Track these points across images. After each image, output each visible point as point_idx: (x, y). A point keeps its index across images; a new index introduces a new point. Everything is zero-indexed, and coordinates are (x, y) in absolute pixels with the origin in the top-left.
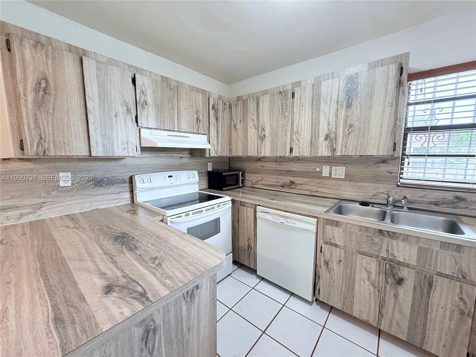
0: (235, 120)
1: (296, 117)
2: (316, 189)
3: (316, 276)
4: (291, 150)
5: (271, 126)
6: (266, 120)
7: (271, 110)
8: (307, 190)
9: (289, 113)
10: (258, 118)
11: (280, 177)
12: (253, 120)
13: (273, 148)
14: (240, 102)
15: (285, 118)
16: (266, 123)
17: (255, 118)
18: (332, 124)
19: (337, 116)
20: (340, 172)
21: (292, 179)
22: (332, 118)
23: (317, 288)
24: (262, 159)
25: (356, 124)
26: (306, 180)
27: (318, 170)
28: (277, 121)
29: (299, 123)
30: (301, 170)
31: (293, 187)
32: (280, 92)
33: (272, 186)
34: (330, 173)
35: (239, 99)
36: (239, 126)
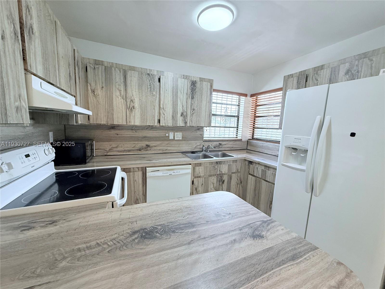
0: (93, 84)
2: (165, 148)
4: (159, 121)
5: (140, 100)
6: (134, 94)
7: (140, 86)
8: (160, 150)
9: (156, 93)
10: (126, 90)
11: (136, 142)
12: (120, 91)
13: (143, 118)
14: (101, 69)
15: (154, 95)
16: (135, 96)
17: (122, 89)
18: (185, 106)
19: (187, 102)
20: (179, 136)
21: (147, 143)
22: (185, 103)
24: (116, 127)
25: (196, 109)
26: (158, 143)
27: (167, 135)
28: (146, 96)
29: (164, 102)
30: (154, 136)
31: (149, 149)
32: (148, 74)
33: (129, 151)
34: (174, 137)
35: (97, 63)
36: (99, 92)
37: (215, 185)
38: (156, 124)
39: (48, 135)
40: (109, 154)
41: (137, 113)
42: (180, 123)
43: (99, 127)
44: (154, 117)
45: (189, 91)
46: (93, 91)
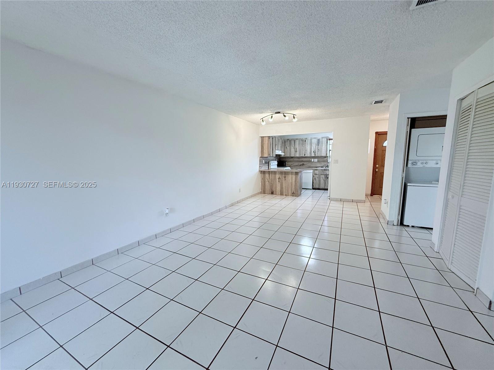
0: (286, 145)
1: (306, 146)
2: (310, 165)
3: (313, 183)
4: (305, 155)
5: (299, 148)
6: (297, 147)
7: (299, 144)
8: (308, 166)
10: (295, 146)
11: (299, 163)
13: (300, 154)
15: (303, 146)
17: (294, 146)
20: (316, 160)
21: (303, 163)
22: (315, 148)
23: (313, 185)
25: (320, 149)
26: (307, 163)
27: (311, 160)
28: (301, 147)
29: (307, 148)
30: (306, 160)
32: (302, 140)
33: (297, 166)
34: (314, 161)
35: (288, 140)
36: (288, 148)
37: (324, 179)
38: (304, 156)
41: (298, 153)
42: (313, 155)
43: (288, 157)
44: (303, 153)
45: (317, 143)
46: (286, 148)
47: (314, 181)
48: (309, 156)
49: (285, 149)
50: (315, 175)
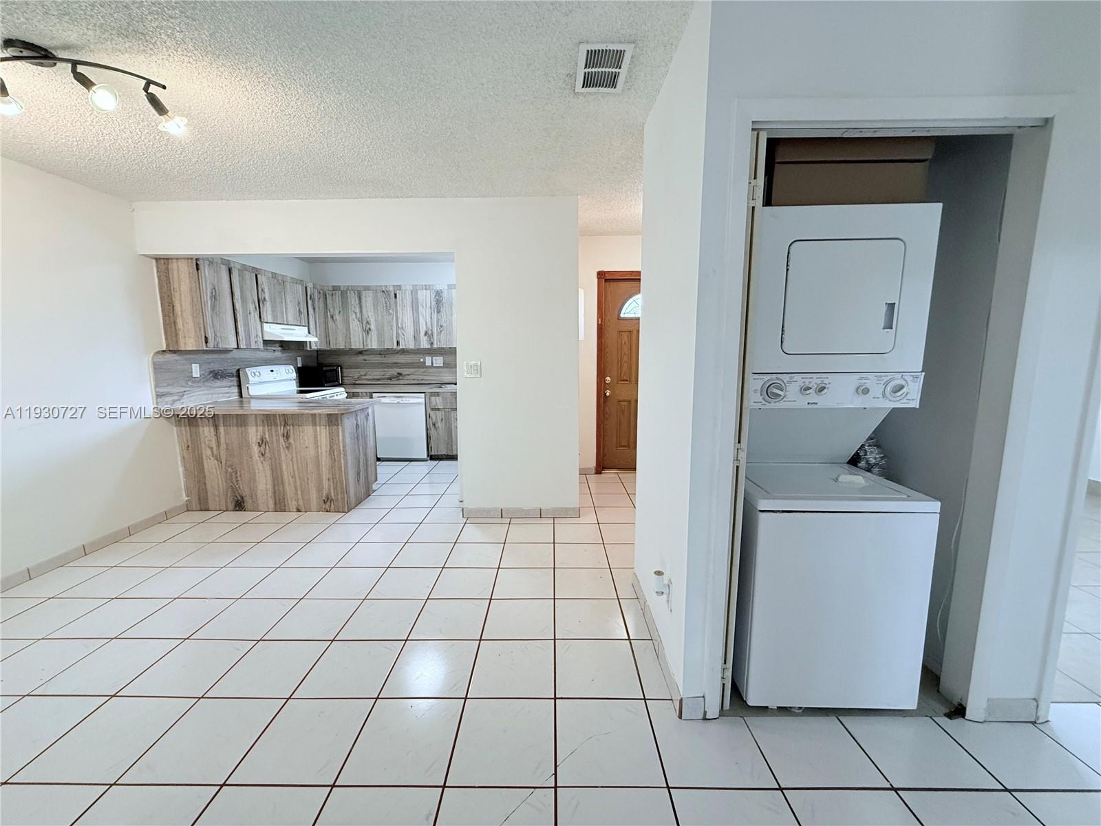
0: (332, 311)
1: (400, 315)
2: (422, 377)
3: (428, 437)
4: (398, 343)
5: (376, 320)
6: (370, 314)
7: (375, 306)
8: (414, 379)
9: (393, 311)
10: (361, 312)
11: (386, 370)
12: (356, 313)
13: (380, 341)
14: (338, 293)
15: (390, 314)
16: (370, 317)
17: (358, 310)
18: (429, 323)
19: (431, 318)
20: (439, 361)
21: (399, 370)
22: (428, 320)
23: (430, 447)
24: (364, 352)
25: (444, 325)
26: (412, 370)
27: (422, 360)
28: (382, 316)
29: (402, 320)
30: (407, 361)
31: (401, 378)
32: (383, 291)
33: (378, 380)
34: (432, 363)
35: (335, 288)
36: (337, 317)
38: (395, 347)
39: (297, 360)
40: (357, 382)
41: (374, 334)
42: (425, 344)
44: (392, 338)
45: (434, 303)
46: (332, 317)
47: (433, 432)
48: (412, 346)
49: (326, 323)
50: (432, 413)
